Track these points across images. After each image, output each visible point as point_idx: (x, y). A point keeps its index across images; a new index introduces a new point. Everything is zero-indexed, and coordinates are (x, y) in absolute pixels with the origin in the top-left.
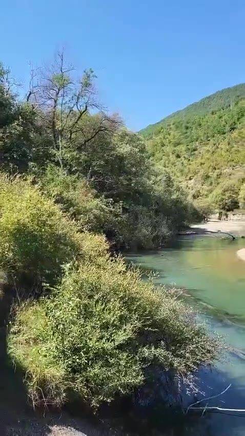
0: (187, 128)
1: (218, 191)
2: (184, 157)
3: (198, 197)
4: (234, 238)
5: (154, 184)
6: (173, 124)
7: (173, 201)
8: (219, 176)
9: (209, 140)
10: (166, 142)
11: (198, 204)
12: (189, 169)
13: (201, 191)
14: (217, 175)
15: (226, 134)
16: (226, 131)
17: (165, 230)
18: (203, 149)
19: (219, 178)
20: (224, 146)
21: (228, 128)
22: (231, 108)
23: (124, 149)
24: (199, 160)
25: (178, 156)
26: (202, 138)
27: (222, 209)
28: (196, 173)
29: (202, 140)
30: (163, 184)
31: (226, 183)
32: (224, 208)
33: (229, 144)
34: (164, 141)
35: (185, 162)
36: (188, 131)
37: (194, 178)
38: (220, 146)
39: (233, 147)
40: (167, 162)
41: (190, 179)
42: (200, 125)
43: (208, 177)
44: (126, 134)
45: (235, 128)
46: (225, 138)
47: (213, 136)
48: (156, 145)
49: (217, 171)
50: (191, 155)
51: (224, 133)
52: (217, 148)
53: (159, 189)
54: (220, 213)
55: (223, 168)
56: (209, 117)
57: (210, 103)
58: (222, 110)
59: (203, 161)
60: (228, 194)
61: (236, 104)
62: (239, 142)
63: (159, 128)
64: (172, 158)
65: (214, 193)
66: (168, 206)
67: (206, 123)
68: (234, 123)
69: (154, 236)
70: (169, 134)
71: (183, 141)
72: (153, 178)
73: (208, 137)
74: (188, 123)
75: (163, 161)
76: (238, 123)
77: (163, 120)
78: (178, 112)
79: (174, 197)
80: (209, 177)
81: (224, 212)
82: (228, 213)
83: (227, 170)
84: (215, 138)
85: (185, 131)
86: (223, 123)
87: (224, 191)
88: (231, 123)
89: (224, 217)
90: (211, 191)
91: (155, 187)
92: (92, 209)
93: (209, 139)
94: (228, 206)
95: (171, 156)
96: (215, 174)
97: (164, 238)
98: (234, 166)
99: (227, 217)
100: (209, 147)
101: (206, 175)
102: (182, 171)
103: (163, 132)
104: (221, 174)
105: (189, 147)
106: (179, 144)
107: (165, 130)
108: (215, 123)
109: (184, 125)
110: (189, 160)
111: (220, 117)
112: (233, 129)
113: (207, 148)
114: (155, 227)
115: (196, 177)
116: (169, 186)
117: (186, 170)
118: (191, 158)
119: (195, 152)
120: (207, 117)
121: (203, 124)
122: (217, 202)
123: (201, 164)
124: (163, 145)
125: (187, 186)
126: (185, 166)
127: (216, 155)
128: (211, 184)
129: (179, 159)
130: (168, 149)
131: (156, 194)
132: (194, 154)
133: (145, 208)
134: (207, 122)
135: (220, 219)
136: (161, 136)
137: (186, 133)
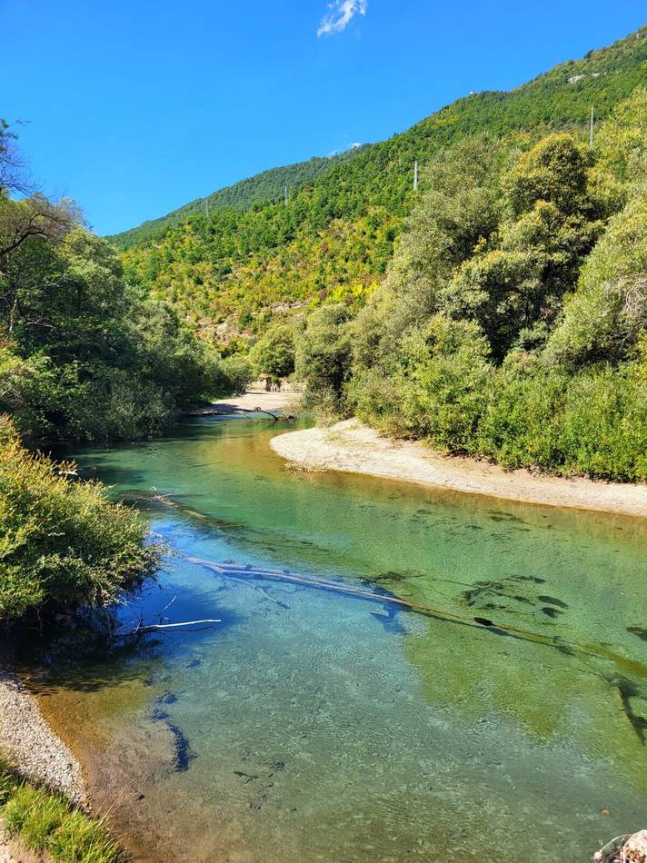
0: (213, 232)
1: (264, 342)
2: (210, 284)
3: (234, 352)
4: (277, 419)
5: (145, 330)
6: (189, 223)
7: (177, 360)
8: (268, 318)
9: (251, 256)
10: (176, 254)
11: (229, 365)
12: (218, 304)
13: (238, 343)
14: (265, 317)
15: (279, 248)
16: (278, 241)
17: (157, 409)
18: (240, 272)
19: (269, 321)
20: (274, 267)
21: (280, 237)
22: (286, 202)
23: (83, 268)
24: (235, 290)
25: (199, 282)
26: (239, 251)
27: (272, 372)
28: (230, 312)
29: (238, 255)
30: (160, 331)
31: (276, 328)
32: (273, 372)
33: (283, 264)
34: (173, 252)
35: (212, 291)
36: (216, 237)
37: (227, 320)
38: (268, 268)
39: (290, 270)
40: (179, 291)
41: (221, 322)
42: (236, 228)
43: (249, 319)
44: (86, 241)
45: (293, 238)
46: (277, 253)
47: (258, 250)
48: (158, 260)
49: (265, 309)
50: (222, 280)
51: (275, 245)
52: (265, 270)
53: (154, 339)
54: (269, 380)
55: (274, 305)
56: (251, 215)
57: (252, 190)
58: (271, 204)
59: (241, 292)
60: (279, 349)
61: (295, 197)
62: (298, 262)
63: (162, 229)
64: (189, 284)
65: (259, 344)
66: (170, 368)
67: (244, 226)
68: (292, 228)
69: (139, 419)
70: (182, 241)
71: (208, 255)
72: (143, 320)
73: (249, 251)
74: (214, 223)
75: (171, 288)
76: (297, 230)
77: (173, 215)
78: (199, 202)
79: (180, 353)
80: (252, 319)
81: (273, 378)
82: (280, 379)
83: (281, 308)
84: (260, 253)
85: (209, 237)
86: (274, 228)
87: (274, 344)
88: (285, 229)
89: (274, 386)
90: (253, 343)
91: (147, 335)
92: (9, 375)
93: (251, 253)
94: (280, 368)
95: (186, 281)
96: (261, 316)
97: (156, 422)
98: (291, 302)
99: (279, 385)
100: (252, 267)
101: (246, 315)
102: (205, 307)
103: (170, 236)
104: (271, 315)
105: (217, 266)
106: (200, 259)
107: (174, 233)
108: (260, 227)
109: (207, 227)
110: (218, 289)
111: (269, 218)
112: (290, 239)
113: (246, 270)
114: (141, 403)
115: (229, 318)
116: (171, 334)
117: (213, 306)
118: (221, 286)
119: (228, 275)
120: (246, 215)
121: (240, 226)
122: (263, 361)
123: (239, 297)
124: (172, 261)
125: (216, 335)
126: (211, 299)
127: (263, 282)
128: (255, 331)
129: (200, 287)
130: (182, 267)
131: (149, 347)
132: (227, 279)
133: (124, 373)
134: (247, 223)
135: (268, 389)
136: (168, 242)
137: (213, 240)
